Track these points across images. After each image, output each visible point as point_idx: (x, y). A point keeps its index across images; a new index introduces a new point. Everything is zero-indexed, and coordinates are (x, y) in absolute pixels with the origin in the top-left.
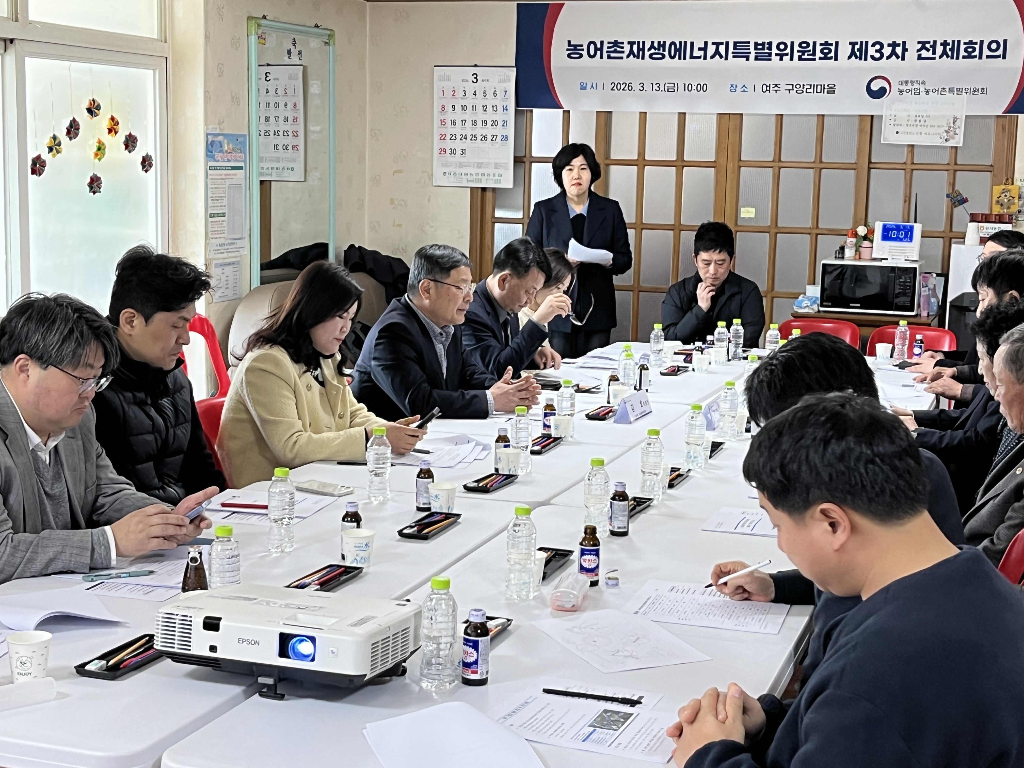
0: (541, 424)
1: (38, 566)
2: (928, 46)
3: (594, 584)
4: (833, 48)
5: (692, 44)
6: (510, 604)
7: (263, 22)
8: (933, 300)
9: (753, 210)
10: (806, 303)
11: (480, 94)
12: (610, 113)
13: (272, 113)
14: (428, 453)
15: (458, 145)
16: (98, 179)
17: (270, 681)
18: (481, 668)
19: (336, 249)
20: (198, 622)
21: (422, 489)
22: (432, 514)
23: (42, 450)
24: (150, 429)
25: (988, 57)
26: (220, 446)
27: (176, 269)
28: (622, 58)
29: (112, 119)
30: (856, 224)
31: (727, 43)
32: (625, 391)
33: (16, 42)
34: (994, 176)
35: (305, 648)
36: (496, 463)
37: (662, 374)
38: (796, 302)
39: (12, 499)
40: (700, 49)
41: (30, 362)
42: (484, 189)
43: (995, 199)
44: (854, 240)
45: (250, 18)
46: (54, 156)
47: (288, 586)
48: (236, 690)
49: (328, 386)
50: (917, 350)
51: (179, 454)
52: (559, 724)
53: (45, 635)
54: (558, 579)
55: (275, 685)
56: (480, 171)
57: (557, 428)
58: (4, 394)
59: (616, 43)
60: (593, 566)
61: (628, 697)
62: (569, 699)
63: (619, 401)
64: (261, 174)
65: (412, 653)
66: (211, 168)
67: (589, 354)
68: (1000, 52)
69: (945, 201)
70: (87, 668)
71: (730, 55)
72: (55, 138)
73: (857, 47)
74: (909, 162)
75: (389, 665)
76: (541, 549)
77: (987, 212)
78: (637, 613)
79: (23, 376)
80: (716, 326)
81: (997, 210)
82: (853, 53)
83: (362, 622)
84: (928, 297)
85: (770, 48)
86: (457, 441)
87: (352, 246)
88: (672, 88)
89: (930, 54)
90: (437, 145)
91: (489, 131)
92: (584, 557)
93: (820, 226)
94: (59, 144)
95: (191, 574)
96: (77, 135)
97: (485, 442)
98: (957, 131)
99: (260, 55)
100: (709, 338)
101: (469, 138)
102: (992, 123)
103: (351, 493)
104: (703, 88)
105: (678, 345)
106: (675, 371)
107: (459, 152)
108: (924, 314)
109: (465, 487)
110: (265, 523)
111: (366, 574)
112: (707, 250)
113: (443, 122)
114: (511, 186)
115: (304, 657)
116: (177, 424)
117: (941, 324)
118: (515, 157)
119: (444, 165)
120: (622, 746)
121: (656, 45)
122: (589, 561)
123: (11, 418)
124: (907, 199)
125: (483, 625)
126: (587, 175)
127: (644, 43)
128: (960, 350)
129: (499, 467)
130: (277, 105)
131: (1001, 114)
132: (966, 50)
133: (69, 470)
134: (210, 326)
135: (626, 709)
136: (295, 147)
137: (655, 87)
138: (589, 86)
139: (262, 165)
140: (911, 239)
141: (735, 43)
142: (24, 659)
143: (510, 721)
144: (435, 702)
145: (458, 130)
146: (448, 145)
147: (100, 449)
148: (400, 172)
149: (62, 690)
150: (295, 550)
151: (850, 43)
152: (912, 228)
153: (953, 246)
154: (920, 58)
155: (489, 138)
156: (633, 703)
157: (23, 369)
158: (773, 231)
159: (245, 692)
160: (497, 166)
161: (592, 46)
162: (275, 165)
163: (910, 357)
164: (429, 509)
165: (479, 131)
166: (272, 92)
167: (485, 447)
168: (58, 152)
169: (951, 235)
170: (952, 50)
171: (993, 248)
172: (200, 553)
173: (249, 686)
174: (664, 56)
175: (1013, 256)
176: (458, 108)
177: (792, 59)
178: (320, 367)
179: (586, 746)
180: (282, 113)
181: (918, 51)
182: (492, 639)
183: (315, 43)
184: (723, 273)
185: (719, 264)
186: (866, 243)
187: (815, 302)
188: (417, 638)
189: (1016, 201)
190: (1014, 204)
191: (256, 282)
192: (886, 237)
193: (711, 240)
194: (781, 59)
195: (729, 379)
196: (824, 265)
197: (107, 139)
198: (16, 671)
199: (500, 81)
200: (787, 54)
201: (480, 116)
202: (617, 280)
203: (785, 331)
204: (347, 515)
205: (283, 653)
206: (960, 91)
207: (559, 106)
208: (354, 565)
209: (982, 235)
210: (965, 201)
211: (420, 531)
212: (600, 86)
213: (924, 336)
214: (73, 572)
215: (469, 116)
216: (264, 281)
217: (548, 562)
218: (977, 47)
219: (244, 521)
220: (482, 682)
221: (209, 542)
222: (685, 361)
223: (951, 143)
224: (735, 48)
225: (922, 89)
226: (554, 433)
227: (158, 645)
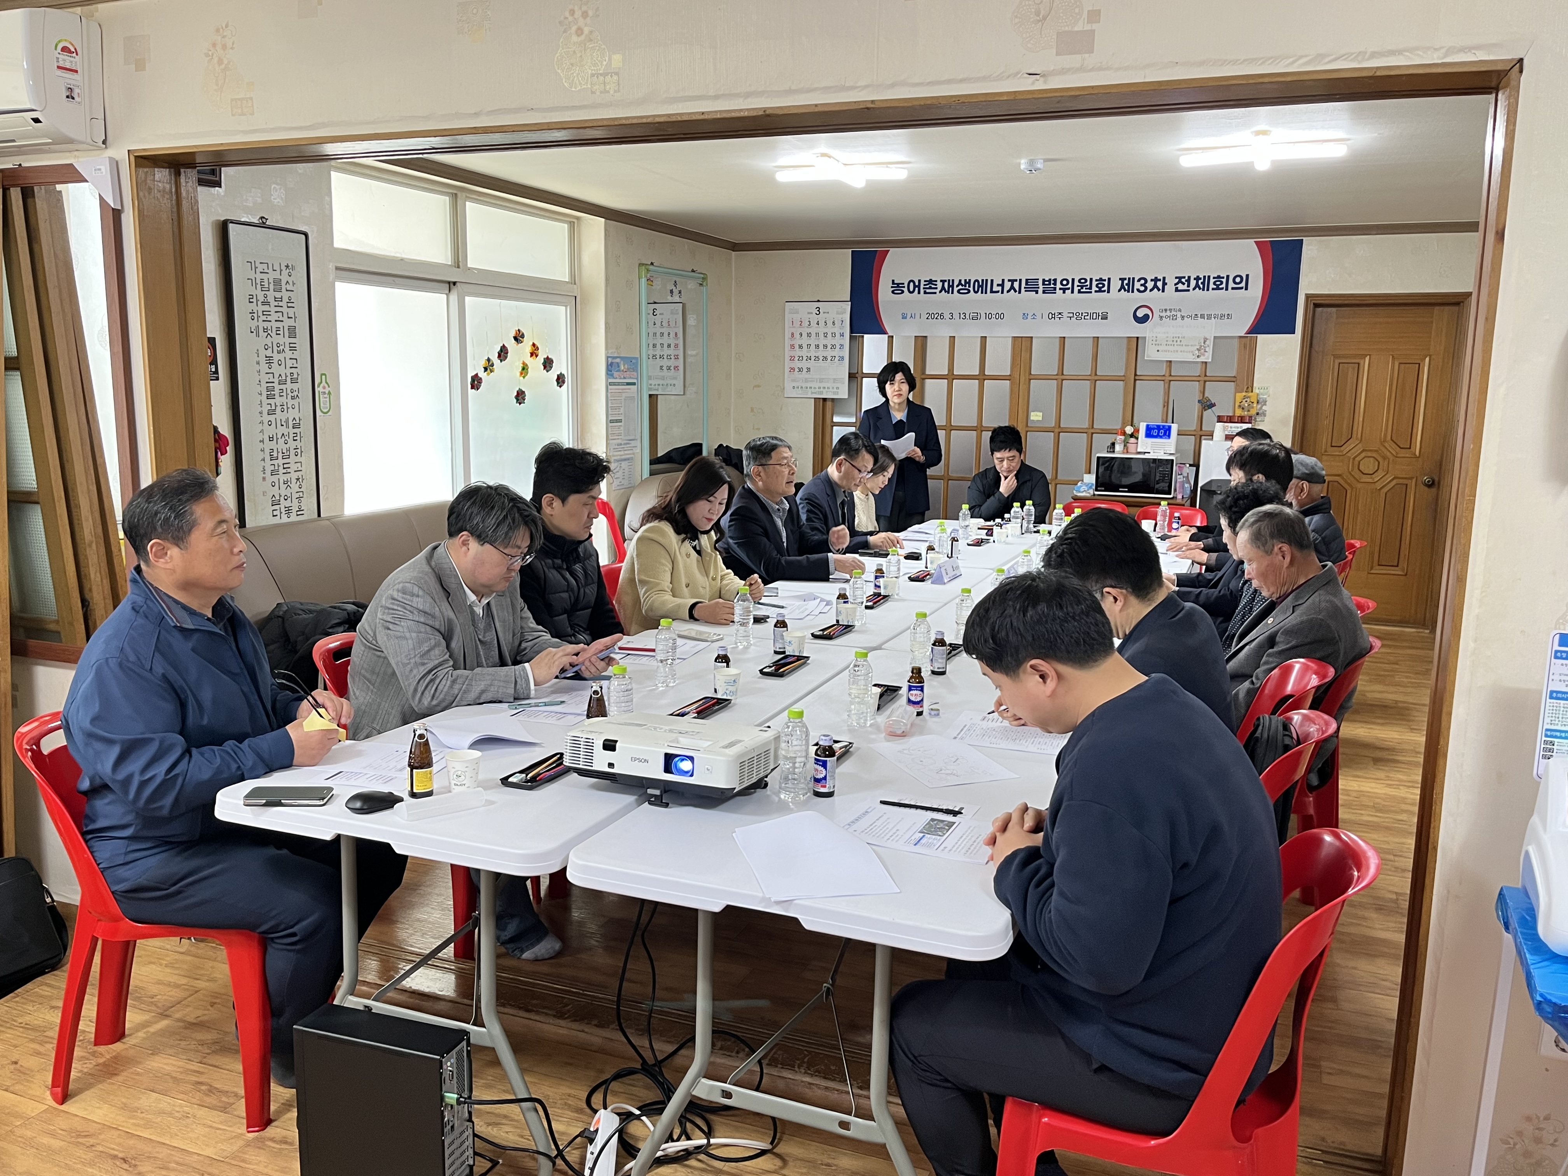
0: (872, 585)
1: (472, 695)
2: (1183, 280)
3: (920, 714)
4: (1106, 283)
5: (992, 281)
6: (851, 730)
7: (651, 267)
8: (1187, 485)
9: (1041, 414)
10: (1084, 488)
11: (822, 323)
12: (926, 337)
13: (658, 341)
14: (783, 607)
15: (804, 364)
16: (523, 392)
17: (657, 792)
18: (829, 783)
19: (708, 447)
20: (599, 744)
21: (778, 636)
22: (787, 657)
23: (477, 606)
24: (566, 589)
25: (1233, 288)
26: (619, 602)
27: (582, 458)
28: (935, 293)
29: (534, 345)
30: (1124, 425)
31: (1020, 280)
32: (939, 559)
33: (458, 284)
34: (1237, 385)
35: (686, 765)
36: (837, 615)
37: (969, 545)
38: (1076, 487)
39: (453, 644)
40: (998, 285)
41: (471, 538)
42: (825, 400)
43: (1237, 404)
44: (1123, 437)
45: (641, 265)
46: (488, 374)
47: (671, 715)
48: (630, 799)
49: (703, 554)
50: (1175, 525)
51: (587, 608)
52: (894, 830)
53: (476, 754)
54: (889, 710)
55: (661, 796)
56: (822, 385)
57: (885, 588)
58: (448, 561)
59: (931, 281)
60: (919, 699)
61: (951, 808)
62: (902, 809)
63: (935, 566)
64: (650, 389)
65: (772, 770)
66: (611, 384)
67: (909, 529)
68: (1243, 284)
69: (1197, 407)
70: (510, 780)
71: (1023, 290)
72: (489, 360)
73: (1126, 282)
74: (1167, 374)
75: (754, 780)
76: (875, 685)
77: (1231, 414)
78: (955, 738)
79: (464, 548)
80: (1013, 507)
81: (1239, 412)
82: (1122, 287)
83: (731, 745)
84: (1183, 483)
85: (1055, 284)
86: (805, 598)
87: (721, 445)
88: (976, 317)
89: (1185, 287)
90: (788, 364)
91: (829, 353)
92: (911, 692)
93: (1095, 427)
94: (492, 365)
95: (593, 704)
96: (506, 358)
97: (828, 599)
98: (1207, 349)
99: (648, 296)
100: (1007, 516)
101: (813, 358)
102: (1236, 342)
103: (722, 639)
104: (1000, 316)
105: (981, 522)
106: (979, 543)
107: (805, 370)
108: (1180, 497)
109: (813, 635)
110: (654, 663)
111: (735, 704)
112: (999, 450)
113: (792, 346)
114: (846, 397)
115: (684, 773)
116: (587, 585)
117: (1193, 504)
118: (849, 374)
119: (793, 381)
120: (947, 850)
121: (963, 282)
122: (915, 695)
123: (453, 580)
124: (1166, 404)
125: (830, 747)
126: (905, 387)
127: (953, 281)
128: (1210, 525)
129: (840, 619)
130: (662, 334)
131: (1243, 335)
132: (1214, 283)
133: (500, 621)
134: (610, 509)
135: (950, 818)
136: (676, 368)
137: (962, 316)
138: (909, 316)
139: (650, 382)
140: (1169, 436)
141: (1027, 280)
142: (459, 773)
143: (855, 827)
144: (791, 811)
145: (804, 353)
146: (797, 364)
147: (523, 604)
148: (759, 386)
149: (490, 798)
150: (677, 684)
151: (1120, 279)
152: (1170, 427)
153: (1204, 442)
154: (1177, 290)
155: (829, 358)
156: (955, 813)
157: (465, 543)
158: (1057, 430)
159: (637, 800)
160: (835, 380)
161: (912, 284)
162: (661, 382)
163: (1169, 531)
164: (784, 652)
165: (821, 353)
166: (658, 324)
167: (828, 603)
168: (492, 371)
169: (1202, 433)
170: (1203, 283)
171: (1240, 442)
172: (601, 687)
173: (640, 796)
174: (969, 292)
175: (1261, 447)
176: (805, 335)
177: (1072, 292)
178: (698, 539)
179: (918, 849)
180: (666, 340)
181: (1176, 284)
182: (838, 759)
183: (692, 285)
184: (1016, 465)
185: (1011, 459)
186: (1133, 440)
187: (1091, 488)
188: (776, 757)
189: (1255, 405)
190: (1253, 407)
191: (646, 474)
192: (1149, 435)
193: (1001, 442)
194: (1064, 292)
195: (1025, 548)
196: (1098, 458)
197: (530, 361)
198: (453, 782)
199: (838, 313)
200: (1068, 289)
201: (822, 341)
202: (929, 472)
203: (1068, 511)
204: (718, 657)
205: (668, 769)
206: (1209, 317)
207: (885, 333)
208: (725, 697)
209: (1227, 433)
210: (1213, 405)
211: (777, 670)
212: (918, 316)
213: (1181, 514)
214: (500, 702)
215: (813, 341)
216: (652, 473)
217: (881, 696)
218: (1224, 280)
219: (637, 662)
220: (830, 795)
221: (608, 678)
222: (987, 534)
223: (1202, 359)
224: (1026, 284)
225: (1179, 316)
226: (883, 592)
227: (567, 762)
